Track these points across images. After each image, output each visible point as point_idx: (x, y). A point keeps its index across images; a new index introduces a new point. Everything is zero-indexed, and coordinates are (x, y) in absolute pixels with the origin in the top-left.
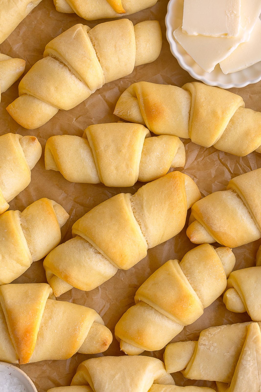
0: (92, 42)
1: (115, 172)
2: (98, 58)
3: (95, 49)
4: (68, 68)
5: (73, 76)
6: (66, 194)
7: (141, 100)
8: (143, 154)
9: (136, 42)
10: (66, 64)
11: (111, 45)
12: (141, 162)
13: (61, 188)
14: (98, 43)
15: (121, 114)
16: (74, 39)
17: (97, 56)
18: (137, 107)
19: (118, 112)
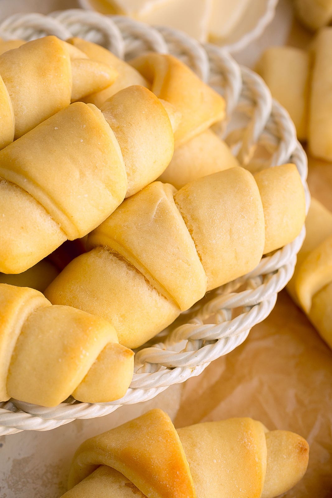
3: (193, 238)
4: (144, 277)
10: (141, 270)
11: (224, 230)
14: (199, 228)
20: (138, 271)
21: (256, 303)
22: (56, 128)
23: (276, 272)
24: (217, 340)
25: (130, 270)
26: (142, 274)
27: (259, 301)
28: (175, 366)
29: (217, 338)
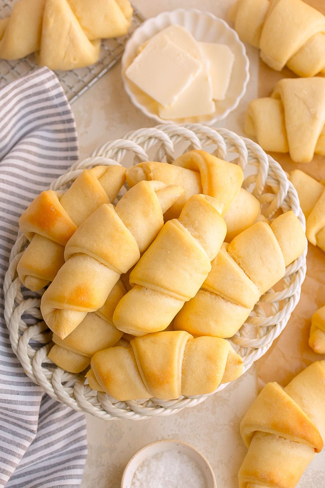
0: (235, 261)
2: (248, 276)
3: (241, 268)
5: (229, 303)
10: (218, 293)
11: (256, 258)
14: (242, 261)
17: (246, 274)
20: (216, 295)
21: (291, 296)
22: (168, 252)
23: (297, 272)
24: (275, 325)
25: (212, 295)
26: (219, 295)
27: (293, 295)
28: (258, 347)
29: (275, 324)
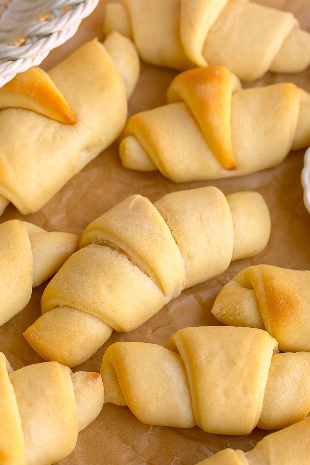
1: (223, 399)
2: (174, 238)
5: (136, 268)
6: (134, 452)
7: (260, 287)
8: (270, 375)
9: (233, 217)
12: (267, 388)
13: (125, 441)
15: (224, 312)
16: (133, 209)
17: (173, 236)
18: (252, 299)
19: (219, 309)
